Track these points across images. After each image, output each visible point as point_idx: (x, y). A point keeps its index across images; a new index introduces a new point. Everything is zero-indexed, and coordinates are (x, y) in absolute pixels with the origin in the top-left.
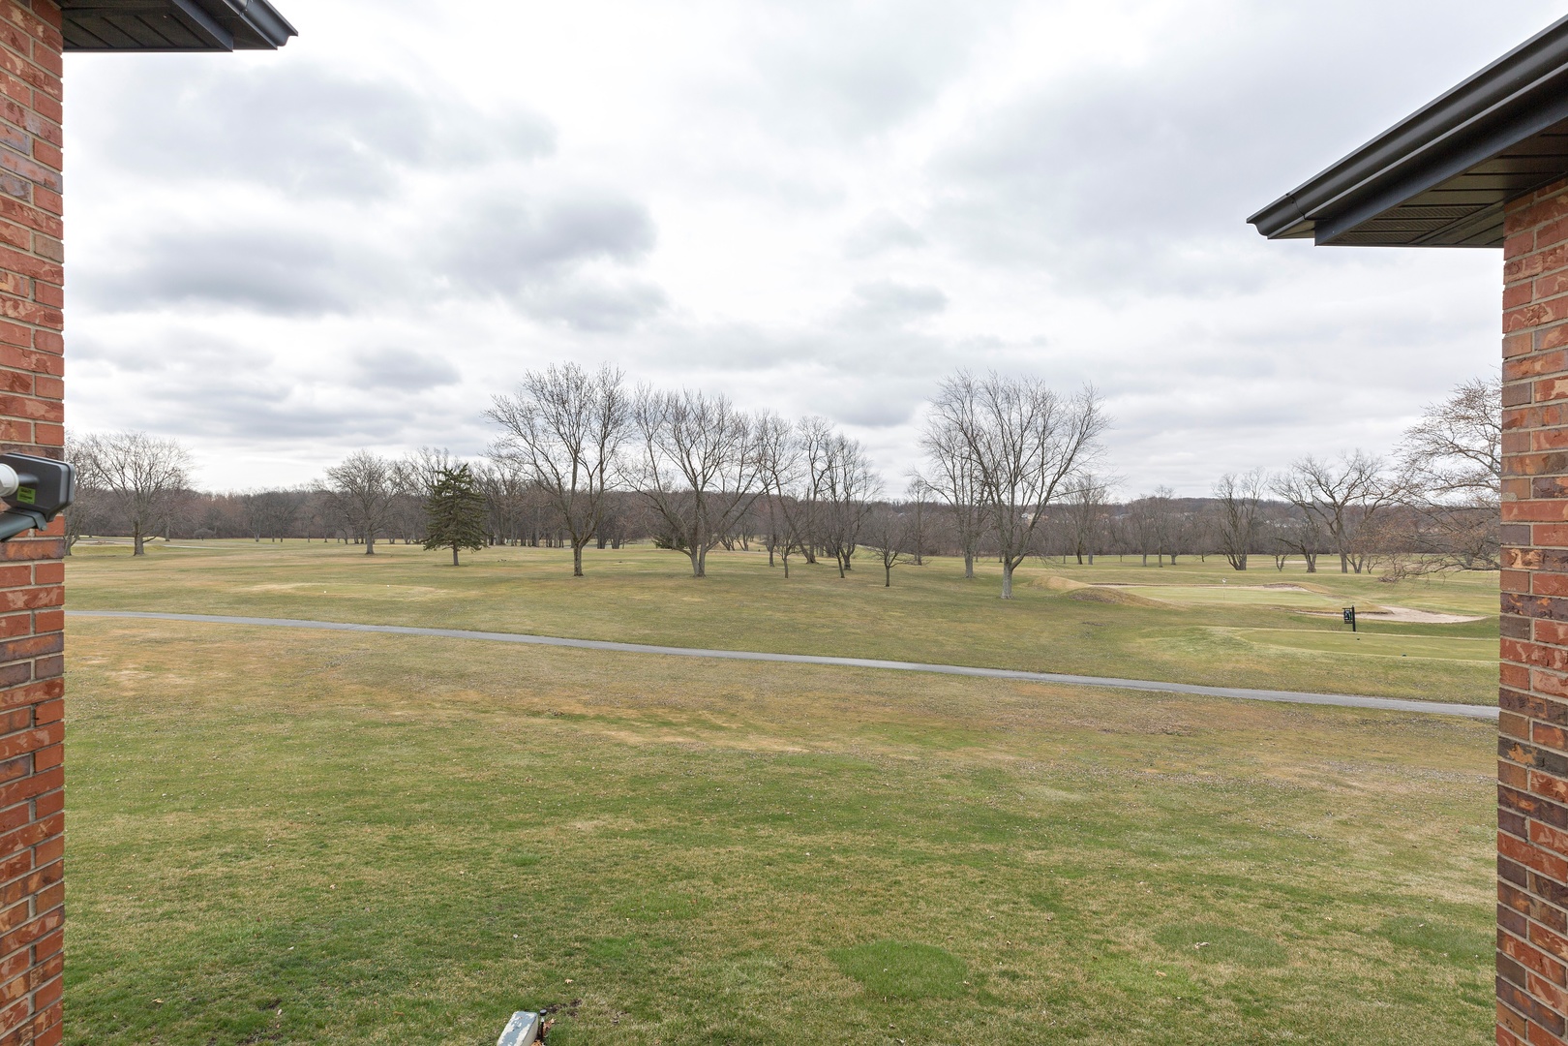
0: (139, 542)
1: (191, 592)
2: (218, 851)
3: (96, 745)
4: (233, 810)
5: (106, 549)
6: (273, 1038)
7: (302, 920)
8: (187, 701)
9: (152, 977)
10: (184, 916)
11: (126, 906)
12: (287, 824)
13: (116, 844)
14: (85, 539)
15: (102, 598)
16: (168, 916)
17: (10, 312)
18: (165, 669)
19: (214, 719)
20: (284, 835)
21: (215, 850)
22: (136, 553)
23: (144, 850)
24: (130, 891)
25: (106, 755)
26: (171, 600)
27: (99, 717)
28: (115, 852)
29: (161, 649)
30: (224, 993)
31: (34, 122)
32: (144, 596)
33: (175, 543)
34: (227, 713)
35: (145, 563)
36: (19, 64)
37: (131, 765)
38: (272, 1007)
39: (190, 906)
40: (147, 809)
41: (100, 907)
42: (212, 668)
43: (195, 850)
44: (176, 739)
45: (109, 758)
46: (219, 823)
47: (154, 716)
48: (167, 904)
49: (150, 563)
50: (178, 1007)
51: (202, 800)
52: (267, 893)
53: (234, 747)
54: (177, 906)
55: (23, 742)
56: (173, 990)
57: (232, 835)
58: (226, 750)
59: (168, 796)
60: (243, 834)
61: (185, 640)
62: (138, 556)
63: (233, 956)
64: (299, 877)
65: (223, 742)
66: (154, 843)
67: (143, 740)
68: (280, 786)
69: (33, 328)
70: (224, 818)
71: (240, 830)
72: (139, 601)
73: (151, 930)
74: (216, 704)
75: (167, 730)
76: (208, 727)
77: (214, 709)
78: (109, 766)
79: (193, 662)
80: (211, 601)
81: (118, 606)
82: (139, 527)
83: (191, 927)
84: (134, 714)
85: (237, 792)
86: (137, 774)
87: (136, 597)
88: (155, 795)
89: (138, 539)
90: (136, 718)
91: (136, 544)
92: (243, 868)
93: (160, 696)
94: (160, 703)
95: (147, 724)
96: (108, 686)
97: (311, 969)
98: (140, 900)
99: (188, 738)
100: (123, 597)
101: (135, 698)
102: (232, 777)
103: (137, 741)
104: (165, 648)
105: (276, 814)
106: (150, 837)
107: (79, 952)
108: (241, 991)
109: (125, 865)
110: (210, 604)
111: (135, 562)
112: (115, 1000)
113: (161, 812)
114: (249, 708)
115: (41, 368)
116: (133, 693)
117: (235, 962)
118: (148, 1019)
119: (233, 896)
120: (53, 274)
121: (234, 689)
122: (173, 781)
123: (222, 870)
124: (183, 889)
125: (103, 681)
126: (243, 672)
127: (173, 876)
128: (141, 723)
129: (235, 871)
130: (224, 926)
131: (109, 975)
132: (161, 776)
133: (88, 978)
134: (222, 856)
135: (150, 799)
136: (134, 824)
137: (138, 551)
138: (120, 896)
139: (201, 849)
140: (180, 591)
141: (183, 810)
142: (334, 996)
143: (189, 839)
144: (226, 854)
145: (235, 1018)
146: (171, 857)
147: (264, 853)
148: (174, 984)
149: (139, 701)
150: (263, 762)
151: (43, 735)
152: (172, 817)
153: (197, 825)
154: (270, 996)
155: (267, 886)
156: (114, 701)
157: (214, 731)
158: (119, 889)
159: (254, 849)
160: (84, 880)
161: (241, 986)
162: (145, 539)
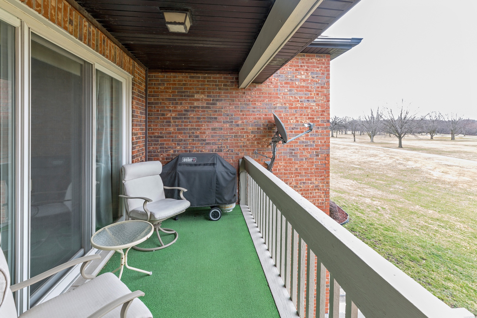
0: (453, 136)
1: (465, 152)
2: (439, 224)
3: (421, 188)
4: (450, 216)
5: (444, 138)
6: (419, 265)
7: (450, 249)
8: (452, 184)
9: (400, 238)
10: (418, 232)
11: (407, 224)
12: (467, 227)
13: (413, 211)
14: (438, 135)
15: (436, 151)
16: (414, 230)
17: (322, 102)
18: (448, 174)
19: (459, 191)
20: (463, 229)
21: (438, 223)
22: (452, 139)
23: (419, 215)
24: (409, 222)
25: (422, 191)
26: (457, 154)
27: (425, 182)
28: (412, 213)
29: (448, 168)
30: (413, 250)
31: (326, 73)
32: (449, 152)
33: (467, 137)
34: (464, 190)
35: (454, 142)
36: (324, 67)
37: (428, 196)
38: (424, 260)
39: (420, 231)
40: (426, 207)
41: (401, 221)
42: (464, 176)
43: (432, 221)
44: (444, 193)
45: (423, 192)
46: (444, 218)
47: (440, 185)
48: (416, 228)
49: (456, 142)
50: (401, 246)
51: (443, 210)
52: (445, 239)
53: (462, 200)
54: (418, 229)
55: (324, 162)
56: (403, 243)
57: (447, 222)
58: (459, 201)
59: (434, 206)
60: (449, 223)
61: (457, 166)
62: (452, 140)
63: (422, 245)
64: (459, 241)
65: (459, 198)
66: (422, 215)
67: (434, 191)
68: (472, 216)
69: (325, 103)
70: (446, 217)
71: (449, 222)
72: (447, 153)
73: (408, 231)
74: (462, 187)
75: (442, 190)
76: (456, 193)
77: (460, 188)
78: (422, 194)
79: (458, 173)
80: (471, 156)
81: (440, 154)
82: (453, 131)
83: (418, 235)
84: (435, 183)
85: (455, 212)
86: (429, 198)
87: (446, 152)
88: (431, 205)
89: (453, 135)
90: (434, 185)
91: (452, 137)
92: (443, 230)
93: (444, 180)
94: (443, 182)
95: (437, 187)
96: (430, 175)
97: (441, 260)
98: (411, 224)
99: (448, 194)
100: (443, 152)
101: (436, 179)
102: (456, 208)
103: (432, 190)
104: (450, 167)
105: (465, 223)
106: (422, 213)
107: (390, 226)
108: (418, 252)
109: (412, 216)
110: (470, 156)
111: (451, 142)
112: (390, 237)
113: (429, 209)
114: (473, 191)
115: (327, 108)
116: (436, 178)
117: (422, 246)
118: (394, 244)
119: (434, 234)
120: (328, 94)
121: (470, 184)
122: (437, 203)
123: (436, 228)
124: (422, 227)
125: (429, 173)
126: (475, 179)
127: (422, 223)
128: (435, 186)
129: (439, 230)
130: (426, 239)
131: (393, 233)
132: (435, 201)
133: (388, 231)
134: (439, 225)
135: (428, 205)
136: (420, 209)
137: (453, 139)
138: (407, 222)
139: (434, 221)
140: (462, 152)
141: (435, 211)
142: (443, 269)
143: (432, 218)
144: (440, 225)
145: (412, 255)
146: (424, 219)
147: (452, 230)
148: (404, 242)
149: (438, 180)
150: (470, 208)
151: (327, 162)
152: (431, 211)
153: (437, 215)
154: (425, 258)
155: (446, 238)
156: (430, 179)
157: (457, 194)
158: (407, 220)
159: (450, 228)
160: (401, 215)
161: (419, 251)
162: (455, 135)
